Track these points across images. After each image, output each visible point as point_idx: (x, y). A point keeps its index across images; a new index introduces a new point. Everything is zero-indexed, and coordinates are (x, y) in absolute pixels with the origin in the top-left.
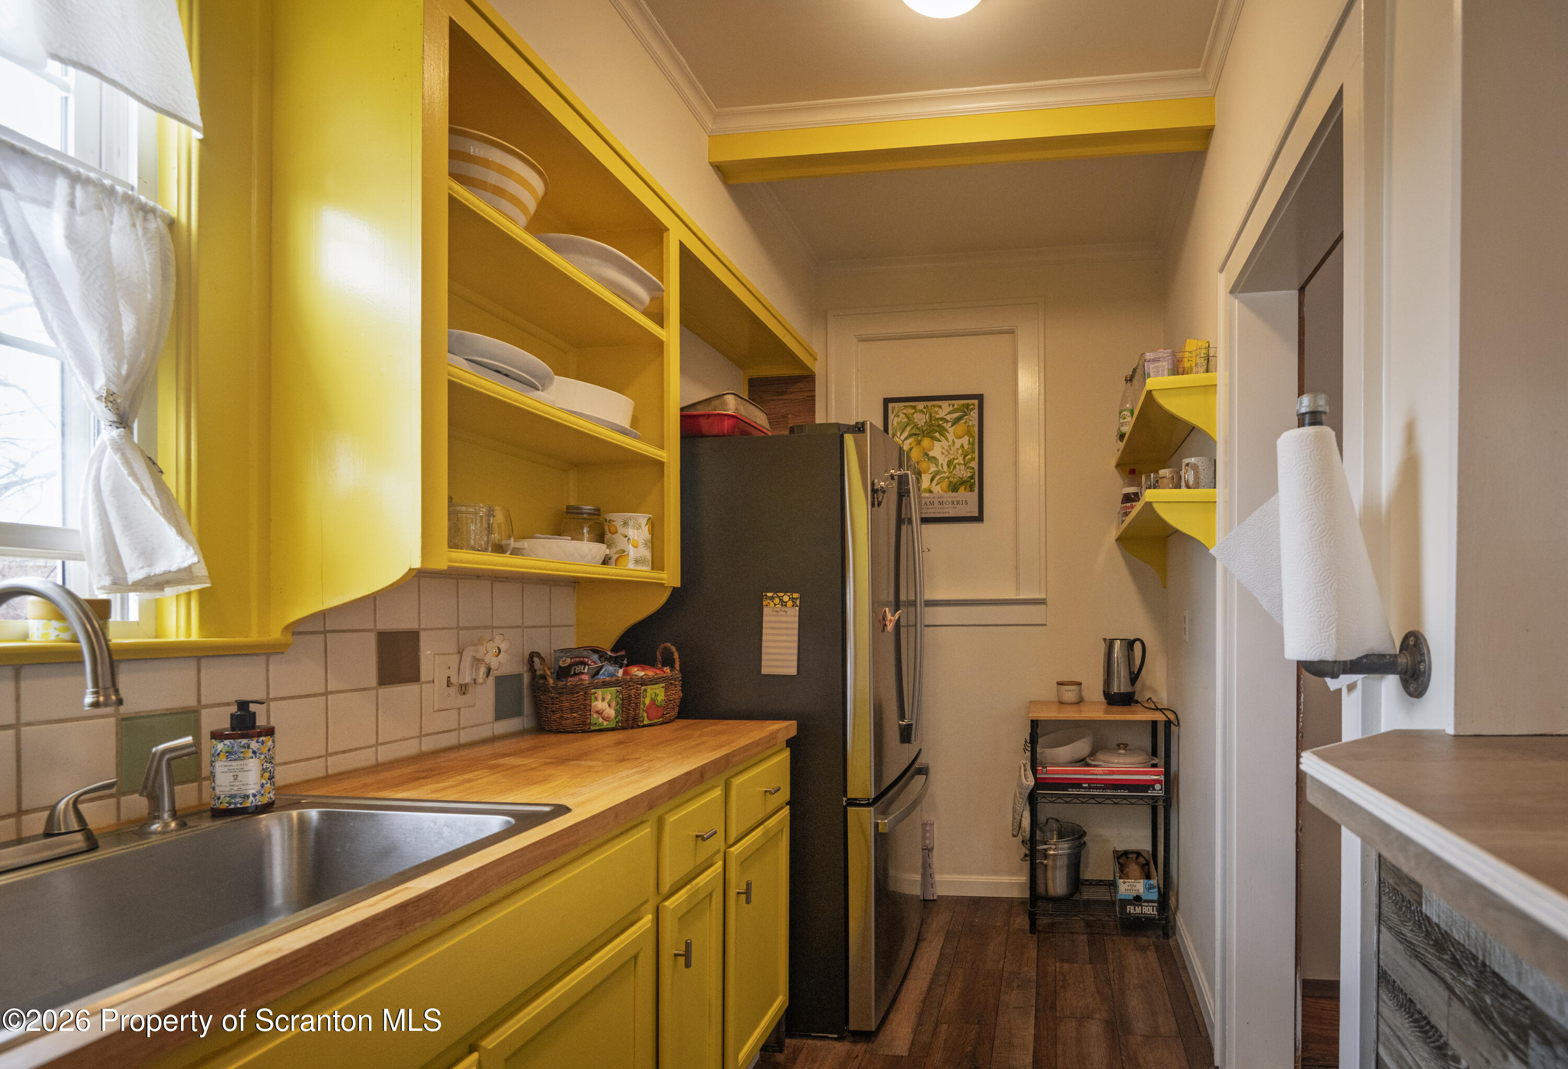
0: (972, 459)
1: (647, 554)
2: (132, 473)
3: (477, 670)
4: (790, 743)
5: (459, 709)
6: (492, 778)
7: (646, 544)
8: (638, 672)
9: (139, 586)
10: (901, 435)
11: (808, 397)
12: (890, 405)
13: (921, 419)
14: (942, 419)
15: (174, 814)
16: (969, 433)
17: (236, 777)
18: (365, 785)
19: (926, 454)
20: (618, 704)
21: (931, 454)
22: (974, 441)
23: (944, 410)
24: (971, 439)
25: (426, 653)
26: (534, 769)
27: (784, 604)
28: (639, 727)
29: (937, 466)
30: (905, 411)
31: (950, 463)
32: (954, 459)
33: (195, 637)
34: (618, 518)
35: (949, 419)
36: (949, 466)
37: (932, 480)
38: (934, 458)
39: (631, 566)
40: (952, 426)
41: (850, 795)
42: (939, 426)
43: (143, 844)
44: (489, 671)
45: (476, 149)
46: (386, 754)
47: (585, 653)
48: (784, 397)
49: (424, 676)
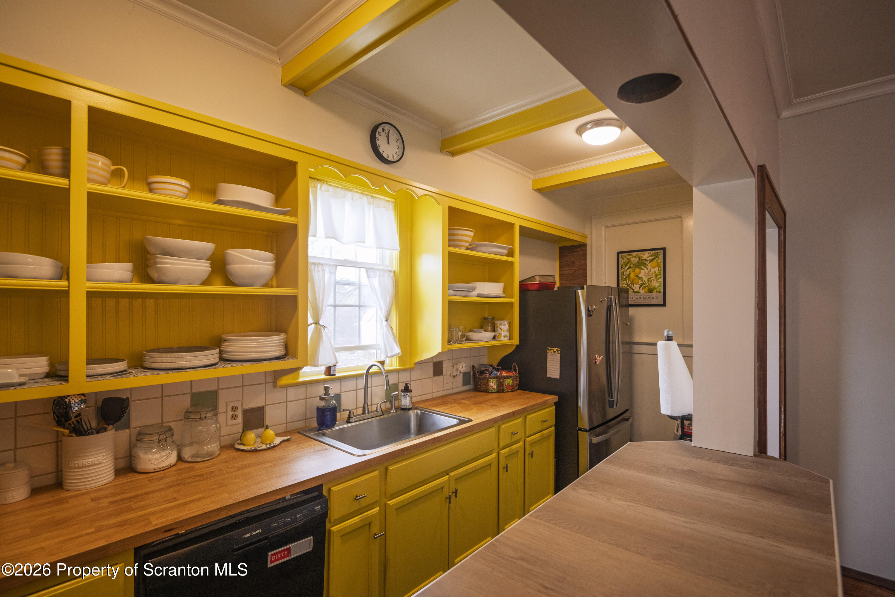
0: (660, 278)
1: (508, 334)
2: (389, 332)
3: (458, 371)
4: (555, 404)
5: (453, 383)
6: (458, 407)
7: (507, 331)
8: (504, 374)
9: (390, 357)
10: (625, 268)
11: (584, 253)
12: (620, 255)
13: (634, 260)
14: (645, 260)
15: (395, 409)
16: (658, 265)
17: (405, 401)
18: (430, 405)
19: (637, 276)
20: (497, 384)
21: (639, 276)
22: (661, 269)
23: (646, 256)
24: (659, 269)
25: (445, 365)
26: (468, 405)
27: (554, 352)
28: (504, 392)
29: (642, 281)
30: (627, 257)
31: (649, 279)
32: (651, 278)
33: (398, 367)
34: (498, 322)
35: (648, 260)
36: (648, 281)
37: (640, 288)
38: (641, 277)
39: (502, 338)
40: (650, 262)
41: (579, 426)
42: (643, 263)
43: (390, 415)
44: (460, 372)
45: (456, 232)
46: (435, 395)
47: (488, 366)
48: (574, 254)
49: (444, 373)
